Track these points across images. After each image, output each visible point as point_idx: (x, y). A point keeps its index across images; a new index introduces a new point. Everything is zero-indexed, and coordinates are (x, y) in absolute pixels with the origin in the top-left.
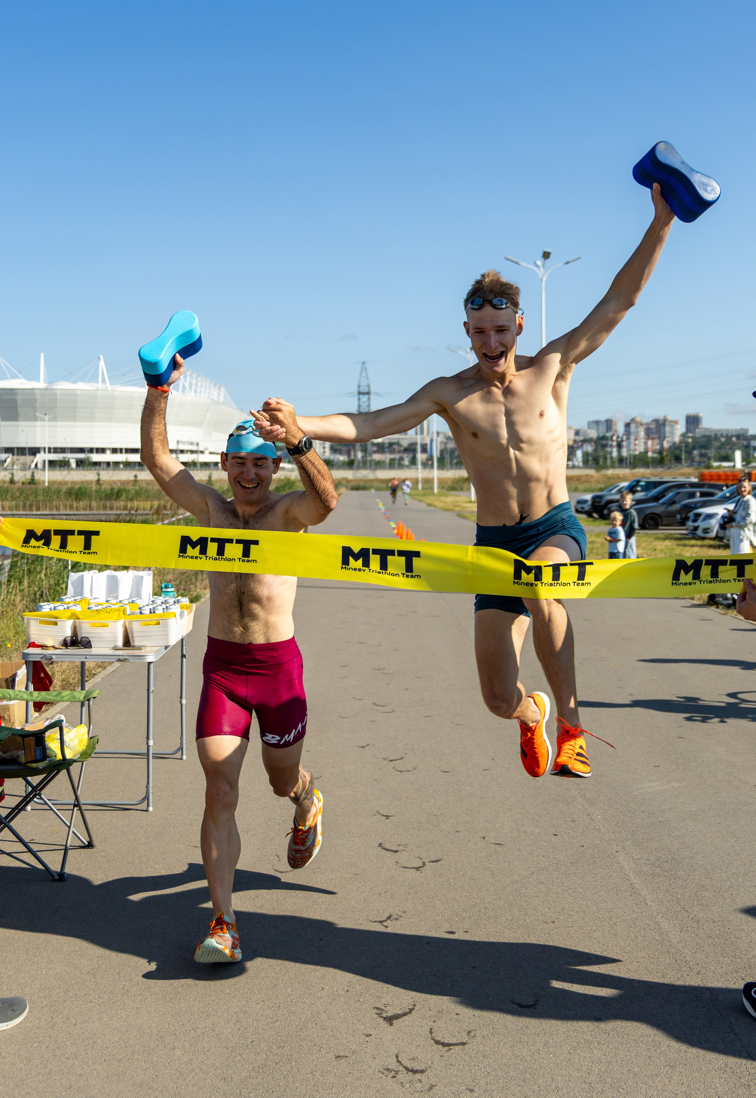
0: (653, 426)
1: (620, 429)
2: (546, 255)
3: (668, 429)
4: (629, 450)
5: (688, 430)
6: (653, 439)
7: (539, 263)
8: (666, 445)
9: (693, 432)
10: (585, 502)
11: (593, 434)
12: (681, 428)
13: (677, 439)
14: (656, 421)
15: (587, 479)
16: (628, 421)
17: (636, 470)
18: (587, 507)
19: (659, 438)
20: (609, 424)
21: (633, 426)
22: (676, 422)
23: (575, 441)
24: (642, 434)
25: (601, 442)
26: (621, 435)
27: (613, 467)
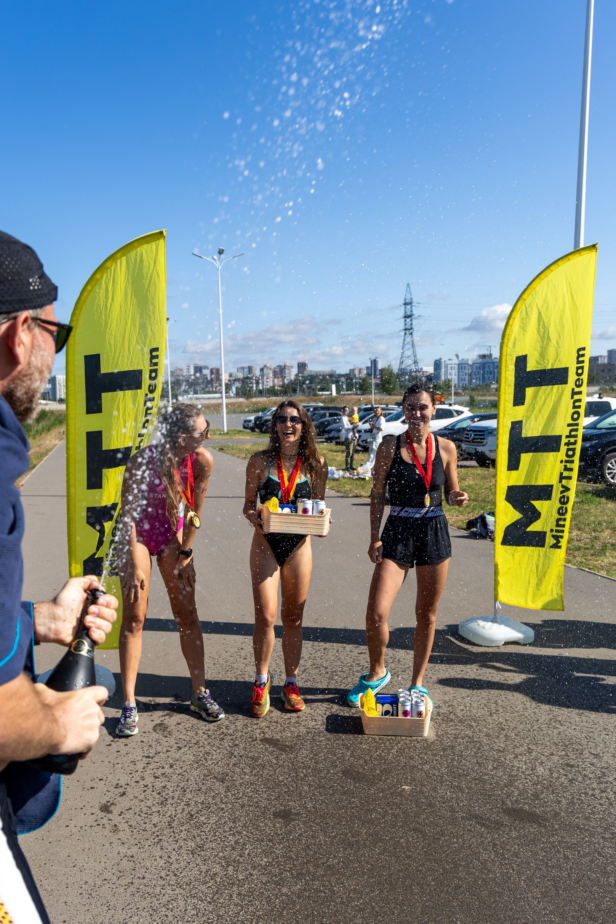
0: (278, 370)
1: (257, 373)
2: (221, 252)
3: (287, 371)
4: (263, 385)
5: (299, 372)
6: (278, 378)
7: (215, 257)
8: (286, 382)
9: (303, 373)
10: (250, 421)
11: (240, 375)
12: (295, 371)
13: (293, 378)
14: (280, 366)
15: (240, 405)
16: (262, 367)
17: (271, 398)
18: (251, 425)
19: (282, 377)
20: (250, 369)
21: (265, 370)
22: (292, 367)
23: (229, 381)
24: (271, 375)
25: (245, 380)
26: (258, 376)
27: (256, 397)
